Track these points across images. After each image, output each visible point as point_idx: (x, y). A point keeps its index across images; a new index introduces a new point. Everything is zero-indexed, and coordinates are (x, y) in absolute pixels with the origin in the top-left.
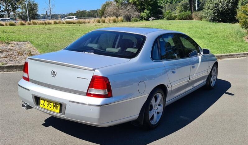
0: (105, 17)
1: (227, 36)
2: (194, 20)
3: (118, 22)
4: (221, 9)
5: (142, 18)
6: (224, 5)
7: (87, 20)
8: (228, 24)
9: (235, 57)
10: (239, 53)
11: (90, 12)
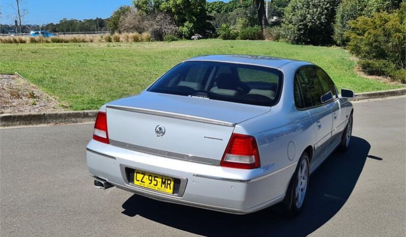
0: (120, 33)
2: (267, 40)
3: (142, 40)
4: (310, 24)
5: (180, 36)
6: (315, 18)
7: (88, 37)
8: (320, 47)
11: (83, 23)
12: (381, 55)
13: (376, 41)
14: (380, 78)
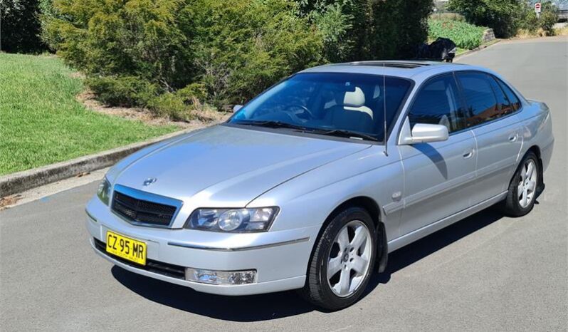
1: (25, 95)
9: (70, 177)
10: (83, 159)
12: (127, 66)
13: (112, 40)
14: (129, 111)
